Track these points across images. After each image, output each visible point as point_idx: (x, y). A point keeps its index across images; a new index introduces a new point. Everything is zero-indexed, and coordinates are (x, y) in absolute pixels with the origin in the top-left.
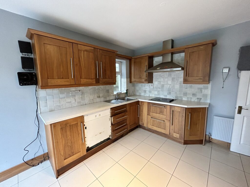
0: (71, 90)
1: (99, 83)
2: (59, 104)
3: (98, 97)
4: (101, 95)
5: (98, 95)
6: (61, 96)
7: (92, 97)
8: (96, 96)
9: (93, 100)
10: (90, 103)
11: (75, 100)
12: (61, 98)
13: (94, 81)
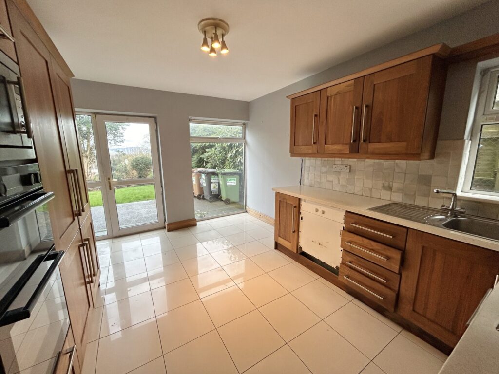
0: (336, 163)
1: (358, 152)
2: (318, 180)
3: (384, 187)
4: (395, 186)
5: (386, 184)
6: (324, 169)
7: (369, 183)
8: (380, 183)
9: (371, 190)
10: (364, 194)
11: (339, 181)
12: (323, 173)
13: (346, 149)
